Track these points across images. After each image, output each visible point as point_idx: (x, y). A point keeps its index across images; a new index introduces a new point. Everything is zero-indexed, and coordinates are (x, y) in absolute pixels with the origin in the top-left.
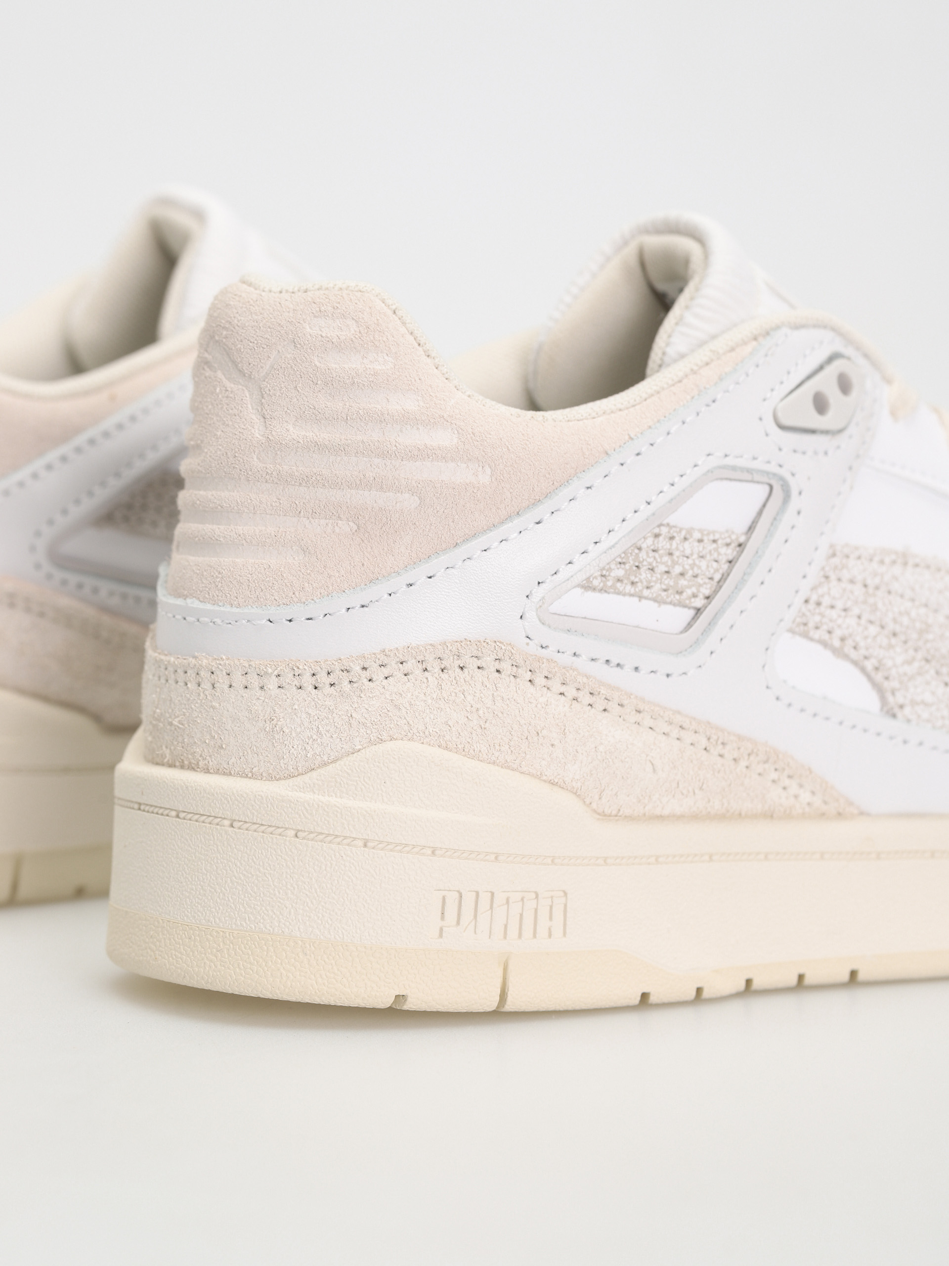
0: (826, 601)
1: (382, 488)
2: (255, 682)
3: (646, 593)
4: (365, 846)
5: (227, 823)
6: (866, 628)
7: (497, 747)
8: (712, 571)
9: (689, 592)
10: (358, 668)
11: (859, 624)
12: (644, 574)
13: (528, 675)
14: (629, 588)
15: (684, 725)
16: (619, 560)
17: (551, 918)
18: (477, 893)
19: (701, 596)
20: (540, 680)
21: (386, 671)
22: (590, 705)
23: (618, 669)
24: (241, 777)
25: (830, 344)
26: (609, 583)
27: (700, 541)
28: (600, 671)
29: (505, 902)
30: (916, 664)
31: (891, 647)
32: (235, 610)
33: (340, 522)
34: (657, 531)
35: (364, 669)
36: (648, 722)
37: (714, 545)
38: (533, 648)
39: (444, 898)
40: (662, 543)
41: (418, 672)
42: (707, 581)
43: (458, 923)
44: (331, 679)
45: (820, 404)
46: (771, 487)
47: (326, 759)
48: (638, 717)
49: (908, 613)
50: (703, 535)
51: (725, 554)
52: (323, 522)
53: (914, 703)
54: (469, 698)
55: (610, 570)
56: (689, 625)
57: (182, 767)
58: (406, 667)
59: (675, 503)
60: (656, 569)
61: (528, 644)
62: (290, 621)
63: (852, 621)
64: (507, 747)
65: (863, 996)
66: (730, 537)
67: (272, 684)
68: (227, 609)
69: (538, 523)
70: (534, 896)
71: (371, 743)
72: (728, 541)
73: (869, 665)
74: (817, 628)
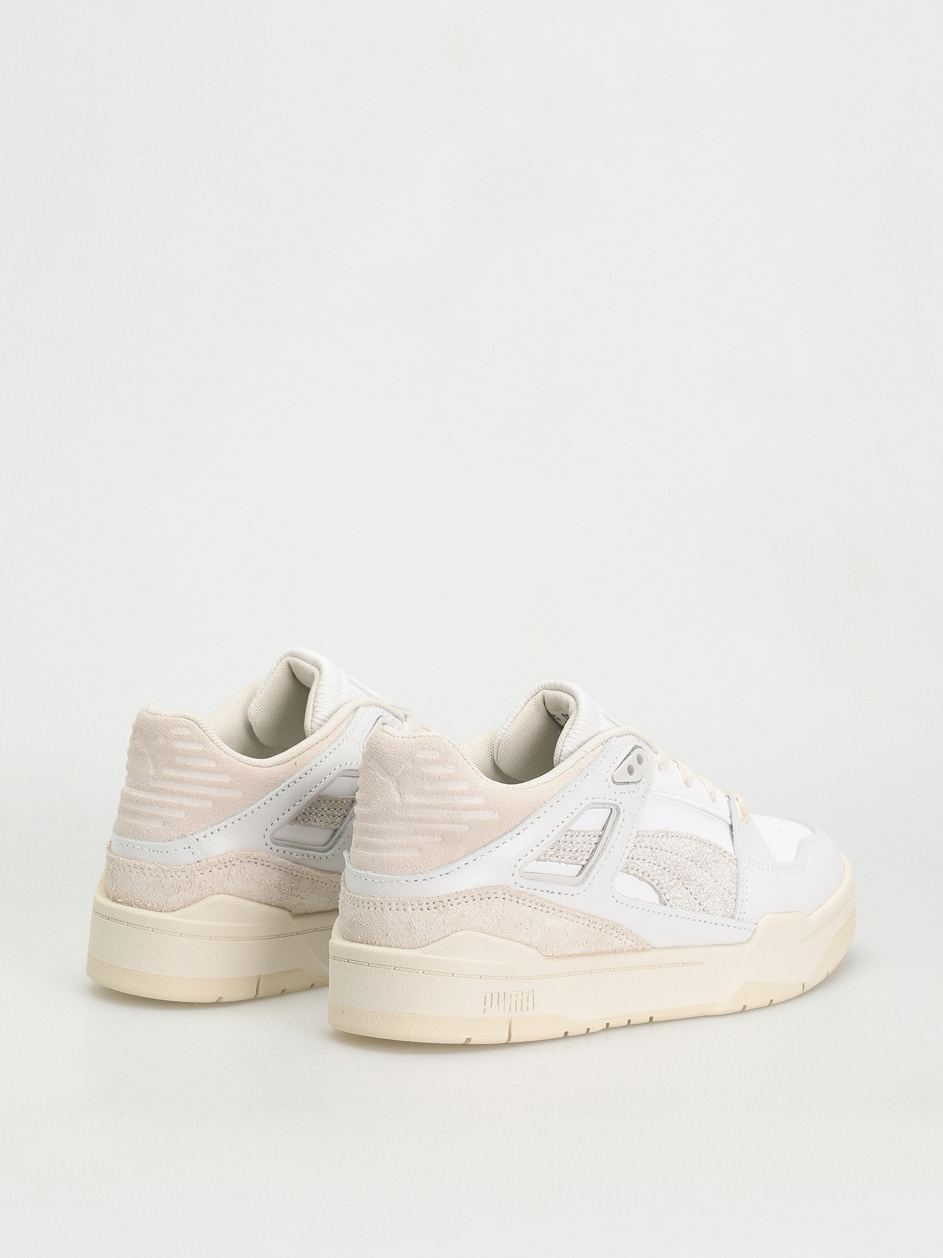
0: (636, 857)
1: (453, 823)
2: (402, 908)
3: (562, 860)
4: (453, 976)
5: (392, 968)
6: (653, 867)
7: (505, 931)
8: (589, 848)
9: (580, 858)
10: (446, 900)
11: (649, 866)
12: (561, 852)
13: (516, 900)
14: (555, 859)
15: (580, 916)
16: (551, 847)
17: (528, 1002)
18: (499, 994)
19: (585, 860)
20: (521, 901)
21: (458, 901)
22: (541, 910)
23: (552, 894)
24: (396, 948)
25: (632, 742)
26: (547, 858)
27: (584, 836)
28: (544, 895)
29: (509, 996)
30: (674, 881)
31: (663, 874)
32: (390, 876)
33: (435, 838)
34: (566, 833)
35: (449, 900)
36: (565, 916)
37: (589, 837)
38: (518, 888)
39: (485, 996)
40: (568, 838)
41: (471, 901)
42: (587, 853)
43: (491, 1007)
44: (435, 905)
45: (630, 771)
46: (611, 809)
47: (434, 939)
48: (561, 914)
49: (670, 859)
50: (585, 833)
51: (594, 841)
52: (428, 838)
53: (674, 898)
54: (493, 911)
55: (547, 852)
56: (580, 873)
57: (367, 944)
58: (466, 899)
59: (573, 821)
60: (566, 850)
61: (515, 886)
62: (416, 881)
63: (647, 865)
64: (509, 930)
65: (656, 1029)
66: (595, 833)
67: (409, 908)
68: (387, 876)
69: (518, 834)
70: (521, 993)
71: (453, 932)
72: (595, 835)
73: (654, 883)
74: (632, 869)
